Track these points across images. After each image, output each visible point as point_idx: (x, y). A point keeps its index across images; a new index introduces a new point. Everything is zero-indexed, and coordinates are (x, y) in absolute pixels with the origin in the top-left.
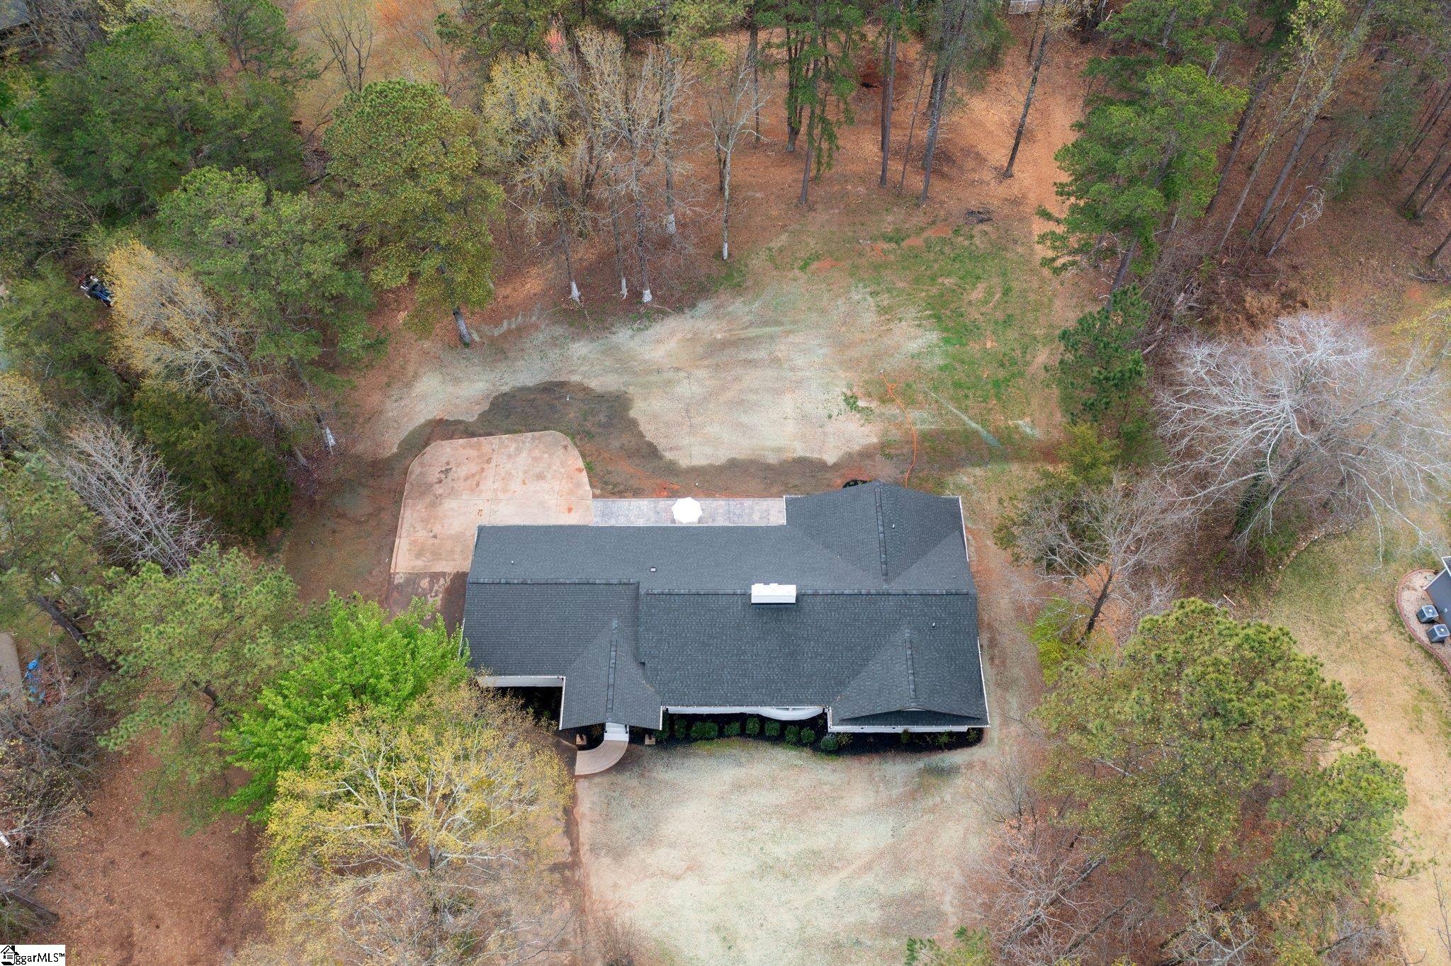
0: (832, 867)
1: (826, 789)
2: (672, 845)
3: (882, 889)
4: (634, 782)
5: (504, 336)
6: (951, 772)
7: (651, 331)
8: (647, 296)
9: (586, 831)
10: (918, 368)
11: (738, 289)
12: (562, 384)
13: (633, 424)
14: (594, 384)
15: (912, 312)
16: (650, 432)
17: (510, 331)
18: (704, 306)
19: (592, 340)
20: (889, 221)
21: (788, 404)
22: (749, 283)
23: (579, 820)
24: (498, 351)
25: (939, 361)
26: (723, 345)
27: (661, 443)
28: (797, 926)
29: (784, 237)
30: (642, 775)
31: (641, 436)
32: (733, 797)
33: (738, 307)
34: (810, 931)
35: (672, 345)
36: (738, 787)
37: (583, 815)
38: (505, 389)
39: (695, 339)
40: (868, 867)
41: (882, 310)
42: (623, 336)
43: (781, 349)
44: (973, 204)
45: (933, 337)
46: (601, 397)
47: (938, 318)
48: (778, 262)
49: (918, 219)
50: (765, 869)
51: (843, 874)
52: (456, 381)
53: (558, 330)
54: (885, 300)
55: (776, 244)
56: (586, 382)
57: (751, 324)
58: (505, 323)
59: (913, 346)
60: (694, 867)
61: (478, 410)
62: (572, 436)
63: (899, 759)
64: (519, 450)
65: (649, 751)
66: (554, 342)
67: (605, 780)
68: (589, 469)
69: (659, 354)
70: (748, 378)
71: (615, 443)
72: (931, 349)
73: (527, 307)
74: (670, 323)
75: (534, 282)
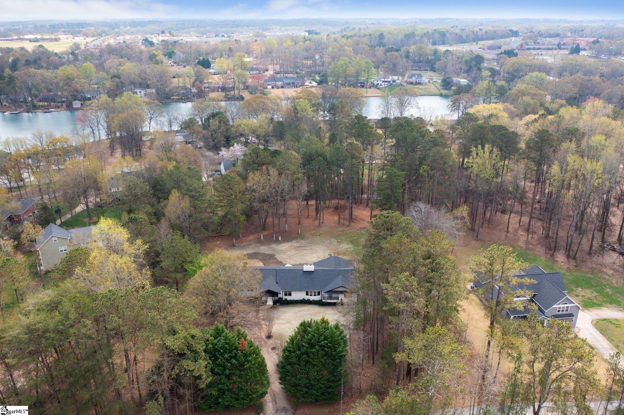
1: (322, 311)
4: (274, 311)
7: (281, 245)
8: (280, 239)
10: (347, 250)
11: (303, 239)
12: (258, 253)
13: (276, 258)
14: (266, 253)
15: (346, 242)
16: (280, 259)
17: (245, 245)
18: (294, 241)
19: (266, 246)
20: (341, 229)
21: (314, 255)
22: (306, 238)
24: (242, 248)
25: (352, 249)
26: (299, 247)
27: (283, 261)
29: (314, 231)
30: (276, 310)
31: (278, 260)
32: (298, 312)
33: (303, 241)
35: (286, 247)
37: (261, 315)
39: (292, 246)
41: (338, 242)
42: (274, 246)
43: (313, 247)
44: (362, 227)
45: (351, 246)
46: (268, 255)
47: (353, 243)
48: (312, 235)
49: (348, 229)
53: (258, 245)
54: (339, 240)
55: (312, 232)
56: (264, 252)
57: (306, 244)
58: (244, 243)
59: (346, 247)
60: (288, 322)
62: (261, 260)
63: (339, 307)
65: (278, 306)
66: (256, 246)
67: (267, 310)
68: (265, 265)
69: (283, 248)
70: (305, 251)
71: (271, 261)
72: (350, 248)
73: (250, 241)
74: (286, 244)
75: (252, 237)
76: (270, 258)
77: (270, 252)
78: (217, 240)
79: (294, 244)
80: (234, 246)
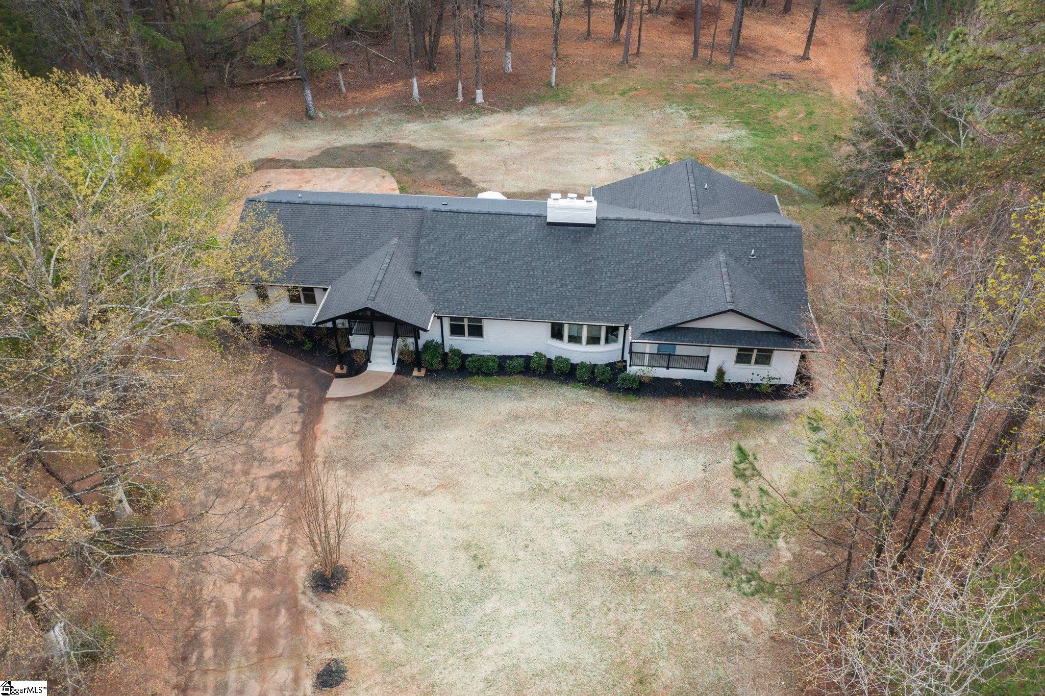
0: (624, 494)
1: (622, 424)
2: (426, 464)
3: (689, 519)
4: (393, 408)
5: (347, 118)
6: (776, 418)
7: (480, 120)
8: (480, 99)
9: (323, 444)
10: (729, 148)
11: (563, 102)
12: (391, 144)
13: (453, 167)
14: (421, 145)
15: (721, 119)
17: (353, 116)
18: (530, 109)
19: (425, 122)
20: (701, 76)
21: (602, 161)
22: (574, 100)
23: (319, 435)
24: (339, 124)
25: (748, 144)
26: (545, 129)
27: (475, 178)
28: (574, 549)
29: (606, 80)
30: (404, 402)
31: (458, 173)
32: (507, 426)
33: (562, 113)
34: (590, 556)
35: (499, 128)
36: (515, 417)
37: (326, 432)
38: (339, 145)
39: (519, 125)
40: (673, 497)
41: (691, 117)
42: (454, 123)
43: (600, 132)
44: (775, 71)
45: (744, 133)
46: (425, 152)
47: (748, 124)
48: (598, 91)
49: (728, 75)
50: (537, 492)
51: (639, 502)
52: (294, 138)
53: (396, 116)
54: (697, 113)
55: (599, 82)
56: (413, 144)
57: (571, 120)
58: (350, 112)
59: (725, 137)
60: (448, 485)
61: (309, 155)
62: (393, 171)
63: (711, 404)
64: (338, 177)
65: (416, 382)
66: (390, 122)
67: (359, 404)
68: (402, 190)
69: (484, 132)
70: (565, 146)
71: (431, 177)
72: (739, 139)
73: (372, 104)
74: (498, 117)
75: (382, 91)
76: (430, 166)
77: (436, 145)
78: (260, 97)
79: (530, 117)
80: (309, 116)
